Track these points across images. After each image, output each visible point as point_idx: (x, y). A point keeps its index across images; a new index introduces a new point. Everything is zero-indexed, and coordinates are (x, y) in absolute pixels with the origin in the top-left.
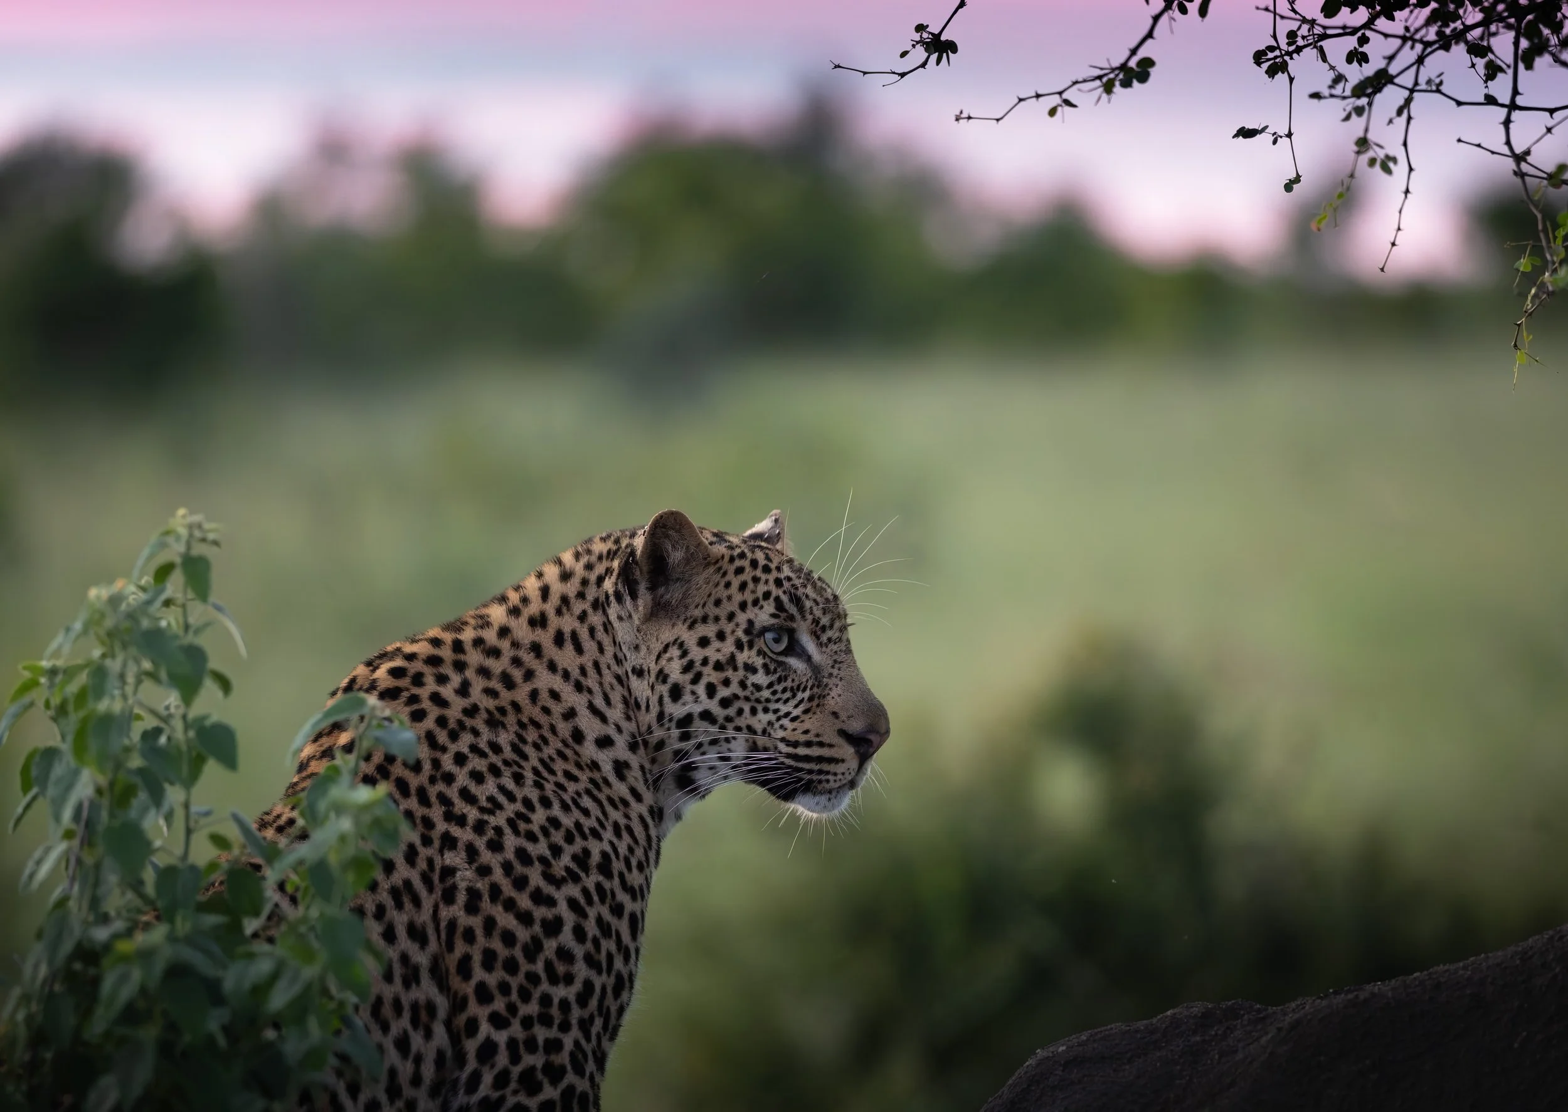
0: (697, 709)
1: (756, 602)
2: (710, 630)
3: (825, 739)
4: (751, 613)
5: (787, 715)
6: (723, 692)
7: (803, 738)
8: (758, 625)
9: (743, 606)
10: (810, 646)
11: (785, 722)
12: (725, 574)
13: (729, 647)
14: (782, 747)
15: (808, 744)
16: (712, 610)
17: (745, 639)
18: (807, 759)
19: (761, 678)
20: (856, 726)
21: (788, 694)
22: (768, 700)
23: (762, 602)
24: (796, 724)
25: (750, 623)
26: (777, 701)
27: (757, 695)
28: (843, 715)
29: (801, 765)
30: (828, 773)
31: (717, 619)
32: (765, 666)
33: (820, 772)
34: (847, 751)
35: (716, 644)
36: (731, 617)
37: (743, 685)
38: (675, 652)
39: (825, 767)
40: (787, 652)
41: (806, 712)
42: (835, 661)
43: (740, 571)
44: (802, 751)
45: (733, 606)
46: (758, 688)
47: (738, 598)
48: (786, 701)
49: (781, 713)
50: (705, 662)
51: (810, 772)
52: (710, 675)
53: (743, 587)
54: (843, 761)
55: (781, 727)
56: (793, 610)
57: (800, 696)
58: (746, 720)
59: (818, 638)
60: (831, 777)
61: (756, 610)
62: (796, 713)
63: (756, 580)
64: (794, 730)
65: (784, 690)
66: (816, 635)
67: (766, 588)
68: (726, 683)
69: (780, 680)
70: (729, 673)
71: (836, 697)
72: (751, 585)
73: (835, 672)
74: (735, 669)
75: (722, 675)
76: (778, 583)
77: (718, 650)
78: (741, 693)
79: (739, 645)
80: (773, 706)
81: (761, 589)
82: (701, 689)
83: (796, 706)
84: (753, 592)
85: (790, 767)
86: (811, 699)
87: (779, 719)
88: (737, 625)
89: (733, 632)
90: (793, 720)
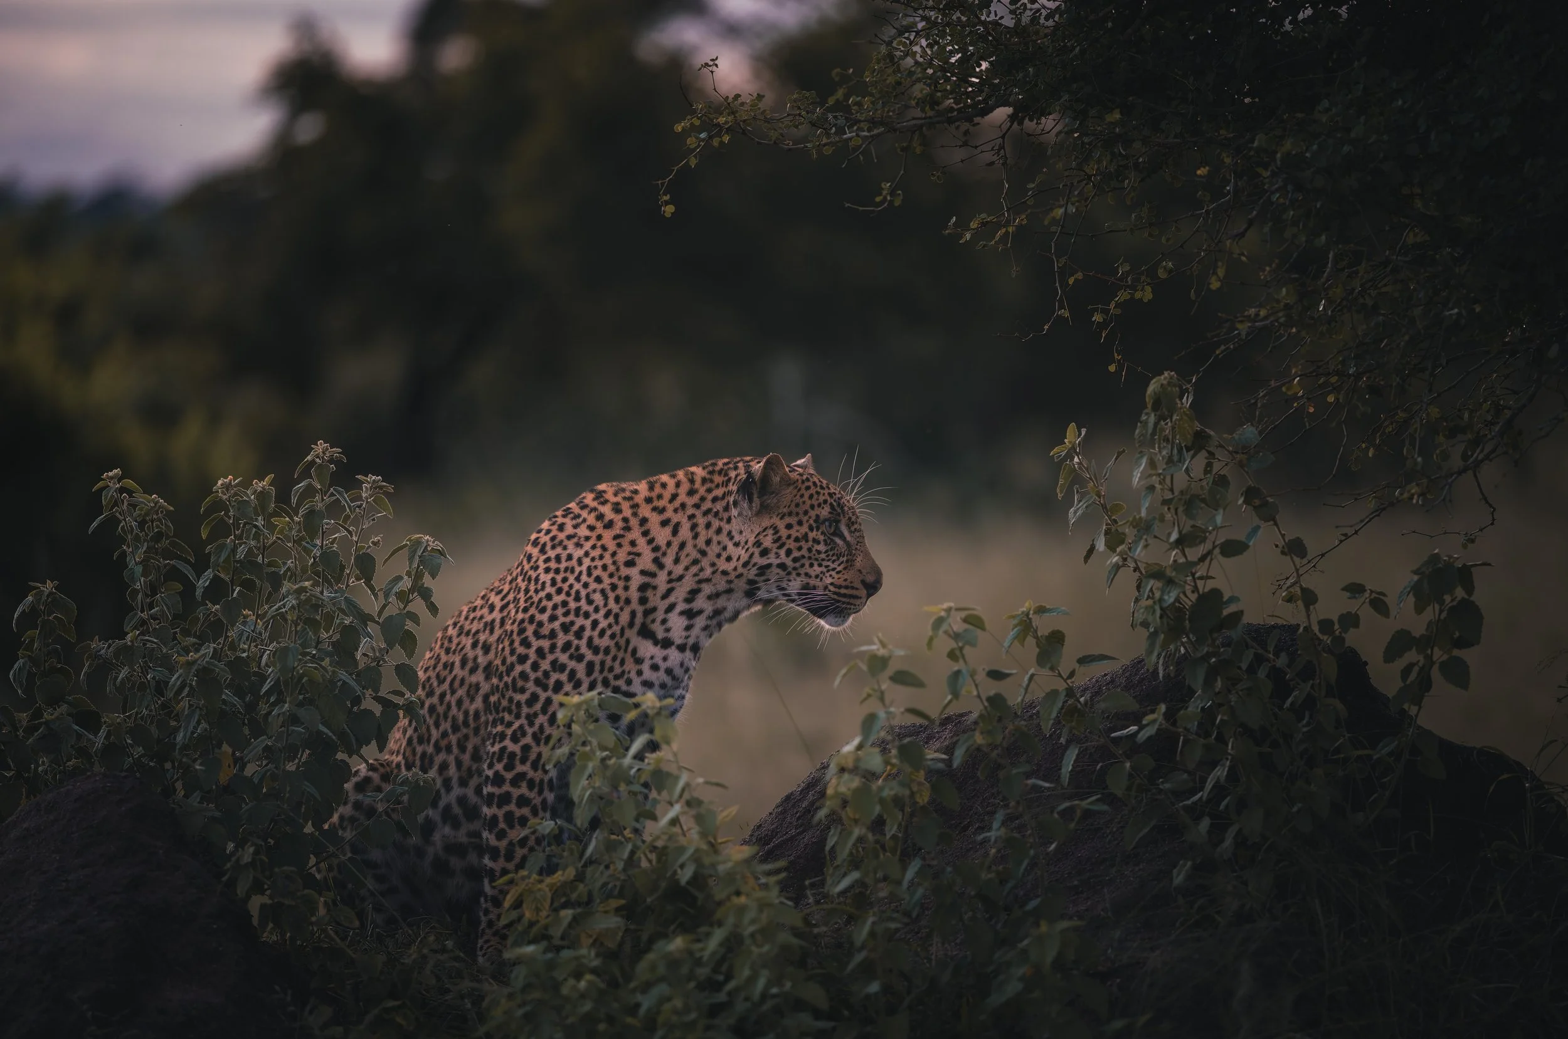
0: (776, 562)
1: (819, 505)
2: (793, 520)
3: (855, 585)
4: (817, 511)
5: (834, 569)
6: (796, 554)
7: (844, 584)
8: (822, 518)
9: (812, 507)
10: (846, 533)
11: (833, 573)
12: (800, 490)
13: (804, 529)
14: (831, 588)
15: (846, 587)
16: (794, 510)
17: (814, 525)
18: (845, 595)
19: (822, 547)
20: (870, 579)
21: (834, 558)
22: (823, 560)
23: (822, 505)
24: (840, 575)
25: (818, 516)
26: (829, 560)
27: (817, 556)
28: (864, 572)
29: (840, 599)
30: (852, 604)
31: (797, 514)
32: (825, 541)
33: (849, 603)
34: (863, 592)
35: (796, 527)
36: (806, 513)
37: (810, 550)
38: (771, 531)
39: (852, 601)
40: (834, 534)
41: (845, 569)
42: (858, 542)
43: (808, 488)
44: (843, 591)
45: (807, 507)
46: (819, 552)
47: (809, 502)
48: (834, 562)
49: (830, 568)
50: (789, 537)
51: (844, 603)
52: (791, 544)
53: (811, 497)
54: (861, 598)
55: (831, 576)
56: (839, 510)
57: (841, 559)
58: (807, 569)
59: (850, 528)
60: (852, 607)
61: (820, 509)
62: (839, 569)
63: (818, 493)
64: (839, 578)
65: (833, 555)
66: (848, 526)
67: (824, 498)
68: (800, 549)
69: (831, 549)
70: (803, 543)
71: (859, 562)
72: (815, 496)
73: (858, 547)
74: (807, 541)
75: (797, 545)
76: (830, 495)
77: (798, 531)
78: (807, 555)
79: (811, 529)
80: (825, 563)
81: (822, 498)
82: (782, 552)
83: (839, 565)
84: (818, 500)
85: (834, 599)
86: (847, 561)
87: (828, 571)
88: (810, 517)
89: (807, 521)
90: (838, 573)
